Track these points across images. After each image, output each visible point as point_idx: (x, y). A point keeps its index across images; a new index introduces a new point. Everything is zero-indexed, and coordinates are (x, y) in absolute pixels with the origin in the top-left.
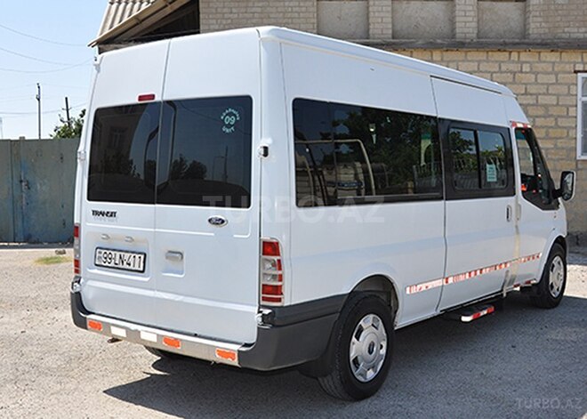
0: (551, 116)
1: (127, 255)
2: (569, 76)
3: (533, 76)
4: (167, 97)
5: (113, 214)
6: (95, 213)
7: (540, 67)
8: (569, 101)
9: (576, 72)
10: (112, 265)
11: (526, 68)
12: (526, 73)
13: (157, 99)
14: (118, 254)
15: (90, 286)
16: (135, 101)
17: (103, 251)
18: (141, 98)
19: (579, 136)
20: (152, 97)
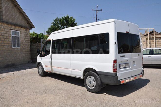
0: (7, 38)
1: (126, 64)
2: (10, 30)
3: (4, 29)
4: (130, 33)
5: (124, 56)
6: (121, 56)
7: (5, 27)
8: (10, 36)
9: (11, 30)
10: (124, 67)
11: (3, 27)
12: (3, 28)
13: (129, 33)
14: (124, 64)
15: (119, 74)
16: (126, 32)
17: (121, 65)
18: (127, 32)
19: (12, 43)
20: (128, 32)
